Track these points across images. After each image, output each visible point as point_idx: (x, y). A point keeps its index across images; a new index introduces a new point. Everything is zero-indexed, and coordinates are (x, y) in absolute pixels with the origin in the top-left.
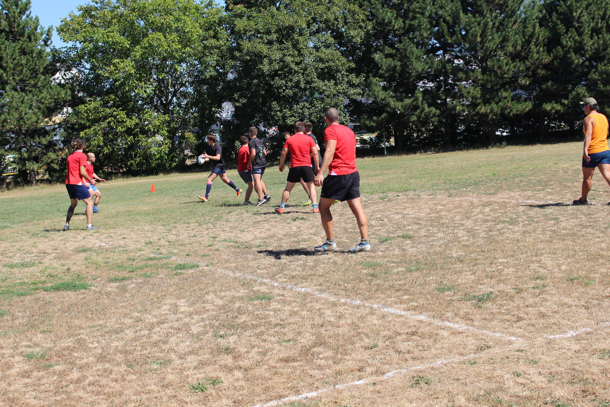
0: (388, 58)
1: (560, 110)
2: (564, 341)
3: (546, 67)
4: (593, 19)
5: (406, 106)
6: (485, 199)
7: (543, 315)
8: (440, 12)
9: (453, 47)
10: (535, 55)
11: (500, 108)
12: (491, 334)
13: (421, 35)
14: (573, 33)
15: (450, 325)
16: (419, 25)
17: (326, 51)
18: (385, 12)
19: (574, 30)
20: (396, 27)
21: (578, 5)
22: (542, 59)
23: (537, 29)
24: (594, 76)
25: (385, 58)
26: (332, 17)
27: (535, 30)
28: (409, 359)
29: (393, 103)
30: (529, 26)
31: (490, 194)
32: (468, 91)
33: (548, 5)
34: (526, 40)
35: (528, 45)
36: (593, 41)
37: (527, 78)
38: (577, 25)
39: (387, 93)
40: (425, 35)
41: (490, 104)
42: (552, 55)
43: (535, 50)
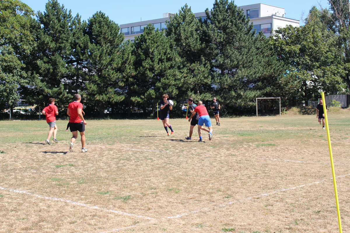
1: (140, 102)
2: (176, 220)
3: (133, 77)
4: (160, 54)
5: (54, 92)
6: (108, 146)
7: (161, 207)
8: (77, 41)
9: (83, 61)
10: (128, 70)
11: (107, 98)
12: (137, 216)
13: (66, 53)
14: (149, 60)
15: (114, 211)
16: (65, 47)
17: (8, 56)
18: (45, 37)
19: (150, 59)
20: (51, 47)
22: (132, 72)
24: (158, 84)
25: (44, 64)
26: (14, 37)
27: (129, 56)
28: (97, 228)
29: (46, 90)
30: (126, 54)
31: (110, 144)
32: (90, 86)
33: (136, 44)
34: (124, 61)
35: (125, 64)
36: (159, 66)
37: (123, 82)
38: (151, 56)
39: (44, 83)
40: (68, 53)
41: (102, 95)
42: (137, 71)
43: (128, 68)
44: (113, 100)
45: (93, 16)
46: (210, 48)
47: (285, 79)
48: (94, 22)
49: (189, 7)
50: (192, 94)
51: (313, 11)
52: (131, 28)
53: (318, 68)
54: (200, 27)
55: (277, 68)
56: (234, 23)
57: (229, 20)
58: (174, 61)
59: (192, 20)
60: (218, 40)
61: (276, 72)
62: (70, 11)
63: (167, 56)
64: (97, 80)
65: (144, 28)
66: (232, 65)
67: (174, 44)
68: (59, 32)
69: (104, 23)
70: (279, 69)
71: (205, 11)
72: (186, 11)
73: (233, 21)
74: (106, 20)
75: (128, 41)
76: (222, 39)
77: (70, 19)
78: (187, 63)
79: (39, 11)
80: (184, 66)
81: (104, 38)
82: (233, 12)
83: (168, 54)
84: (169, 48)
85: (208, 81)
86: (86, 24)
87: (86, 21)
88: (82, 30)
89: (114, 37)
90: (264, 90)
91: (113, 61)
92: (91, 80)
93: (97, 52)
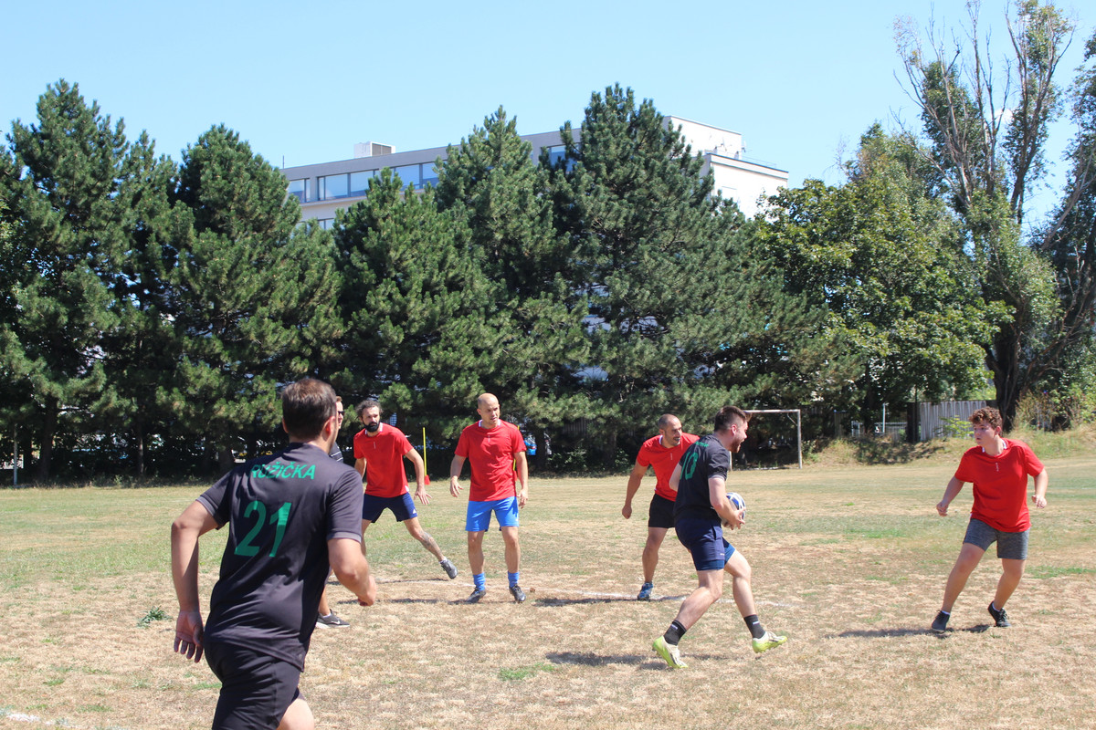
0: (44, 296)
3: (337, 343)
5: (70, 392)
8: (148, 223)
10: (322, 319)
11: (255, 411)
13: (112, 261)
14: (387, 287)
16: (109, 242)
18: (44, 208)
19: (391, 282)
20: (61, 240)
21: (401, 238)
22: (333, 328)
23: (327, 274)
24: (422, 367)
25: (39, 296)
27: (324, 274)
29: (47, 385)
30: (314, 266)
32: (197, 373)
33: (341, 233)
34: (306, 291)
35: (309, 301)
36: (424, 305)
37: (306, 360)
38: (394, 274)
39: (36, 363)
40: (119, 260)
41: (237, 401)
42: (351, 323)
43: (323, 311)
44: (271, 420)
45: (201, 141)
46: (583, 249)
47: (815, 350)
48: (206, 160)
49: (509, 119)
50: (532, 398)
51: (872, 138)
52: (315, 179)
53: (908, 314)
54: (547, 182)
55: (790, 316)
56: (657, 170)
57: (639, 161)
58: (469, 291)
59: (520, 158)
60: (608, 225)
61: (786, 327)
62: (121, 124)
63: (447, 274)
64: (217, 350)
65: (370, 182)
66: (653, 305)
67: (467, 235)
68: (88, 191)
69: (240, 163)
70: (795, 318)
71: (561, 130)
72: (498, 130)
73: (654, 165)
74: (243, 149)
75: (311, 225)
76: (621, 219)
77: (120, 148)
78: (510, 299)
79: (19, 121)
80: (501, 307)
81: (241, 213)
82: (652, 136)
83: (449, 267)
84: (452, 248)
85: (581, 355)
86: (172, 166)
87: (173, 158)
88: (164, 187)
89: (271, 208)
90: (754, 385)
91: (272, 290)
92: (197, 350)
93: (223, 260)
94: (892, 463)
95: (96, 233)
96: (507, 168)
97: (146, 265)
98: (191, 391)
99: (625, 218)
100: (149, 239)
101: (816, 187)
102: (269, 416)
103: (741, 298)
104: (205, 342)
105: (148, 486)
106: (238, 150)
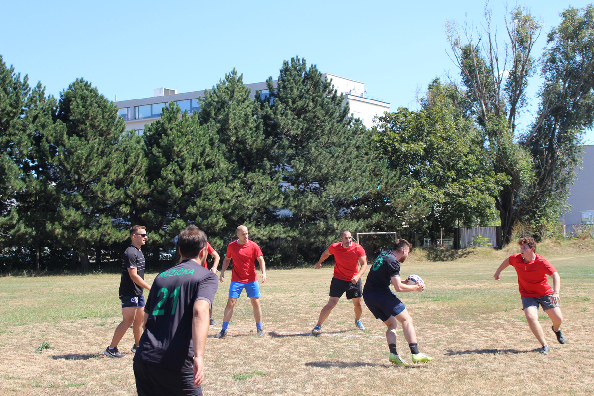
1: (157, 241)
3: (145, 197)
8: (41, 131)
10: (137, 184)
11: (100, 234)
13: (21, 152)
14: (174, 166)
16: (20, 142)
19: (175, 164)
21: (180, 140)
22: (143, 189)
23: (140, 159)
24: (192, 210)
27: (138, 159)
30: (133, 155)
32: (68, 214)
33: (147, 137)
34: (128, 169)
35: (130, 174)
36: (193, 176)
37: (128, 206)
38: (176, 159)
40: (25, 152)
41: (91, 229)
42: (153, 186)
43: (138, 179)
44: (109, 239)
45: (70, 87)
46: (279, 145)
47: (404, 200)
48: (73, 97)
49: (238, 75)
51: (435, 85)
52: (133, 108)
53: (454, 180)
54: (259, 109)
55: (391, 181)
56: (319, 103)
57: (309, 98)
58: (217, 168)
59: (245, 97)
60: (292, 133)
61: (389, 187)
62: (26, 77)
63: (205, 159)
64: (80, 201)
65: (163, 109)
66: (317, 176)
67: (216, 138)
68: (8, 114)
69: (92, 99)
70: (393, 183)
71: (267, 81)
72: (233, 82)
73: (317, 100)
74: (94, 91)
75: (131, 133)
76: (300, 129)
77: (26, 91)
78: (239, 173)
80: (235, 177)
81: (92, 126)
82: (316, 85)
83: (207, 155)
84: (208, 145)
85: (278, 203)
86: (54, 100)
87: (55, 96)
88: (50, 112)
89: (109, 124)
90: (371, 219)
91: (110, 168)
92: (68, 201)
93: (83, 152)
94: (446, 261)
95: (13, 138)
96: (238, 102)
97: (40, 155)
98: (65, 223)
99: (302, 129)
100: (42, 140)
101: (404, 112)
102: (108, 237)
103: (364, 172)
104: (73, 197)
105: (41, 276)
106: (91, 92)
